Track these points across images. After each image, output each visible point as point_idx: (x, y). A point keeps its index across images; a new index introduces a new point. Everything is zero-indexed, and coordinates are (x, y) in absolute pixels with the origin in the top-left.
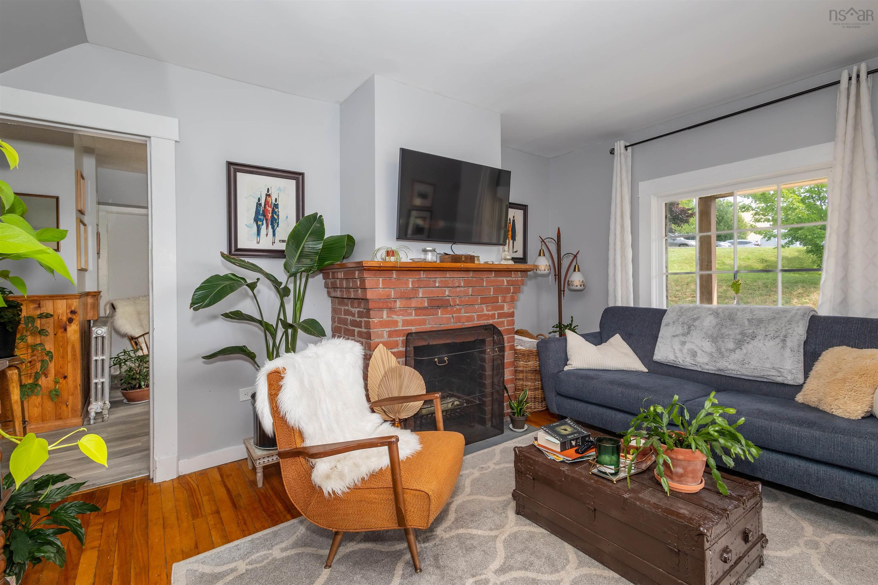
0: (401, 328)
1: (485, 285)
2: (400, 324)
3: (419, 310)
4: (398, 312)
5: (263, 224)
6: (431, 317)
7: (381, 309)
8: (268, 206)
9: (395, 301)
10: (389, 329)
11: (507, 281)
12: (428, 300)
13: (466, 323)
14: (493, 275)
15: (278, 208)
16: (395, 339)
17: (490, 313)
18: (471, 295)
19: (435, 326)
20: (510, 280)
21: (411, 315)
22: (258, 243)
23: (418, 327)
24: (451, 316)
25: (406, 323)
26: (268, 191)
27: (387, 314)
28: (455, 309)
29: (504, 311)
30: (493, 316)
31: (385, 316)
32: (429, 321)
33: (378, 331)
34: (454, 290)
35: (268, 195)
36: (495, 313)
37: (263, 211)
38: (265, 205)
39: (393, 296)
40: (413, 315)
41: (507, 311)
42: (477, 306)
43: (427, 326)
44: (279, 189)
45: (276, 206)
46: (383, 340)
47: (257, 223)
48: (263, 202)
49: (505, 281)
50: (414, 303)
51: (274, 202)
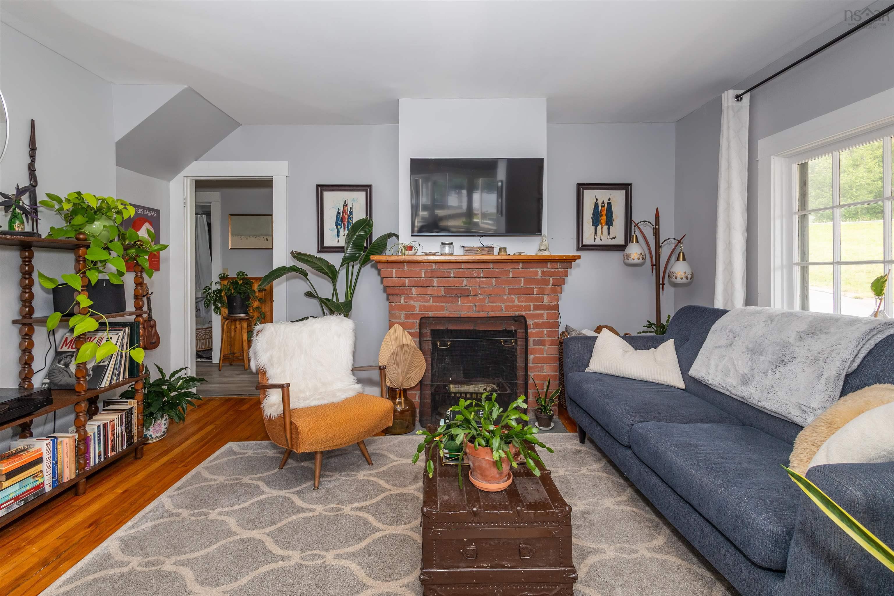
0: (418, 312)
1: (511, 276)
2: (417, 309)
3: (436, 297)
4: (415, 298)
5: (341, 228)
6: (449, 304)
7: (399, 295)
8: (345, 214)
9: (411, 289)
10: (407, 312)
11: (543, 273)
12: (445, 289)
13: (491, 313)
14: (521, 266)
15: (352, 214)
16: (412, 321)
17: (523, 304)
18: (495, 286)
19: (454, 312)
20: (546, 271)
21: (429, 301)
22: (338, 242)
23: (436, 313)
24: (473, 305)
25: (422, 308)
26: (345, 203)
27: (405, 299)
28: (478, 299)
29: (543, 304)
30: (528, 308)
31: (402, 301)
32: (448, 308)
33: (396, 313)
34: (473, 280)
35: (345, 206)
36: (530, 305)
37: (342, 218)
38: (343, 213)
39: (407, 285)
40: (431, 301)
41: (547, 304)
42: (506, 297)
43: (445, 312)
44: (353, 200)
45: (351, 213)
46: (400, 321)
47: (337, 227)
48: (341, 211)
49: (540, 272)
50: (429, 291)
51: (349, 210)
